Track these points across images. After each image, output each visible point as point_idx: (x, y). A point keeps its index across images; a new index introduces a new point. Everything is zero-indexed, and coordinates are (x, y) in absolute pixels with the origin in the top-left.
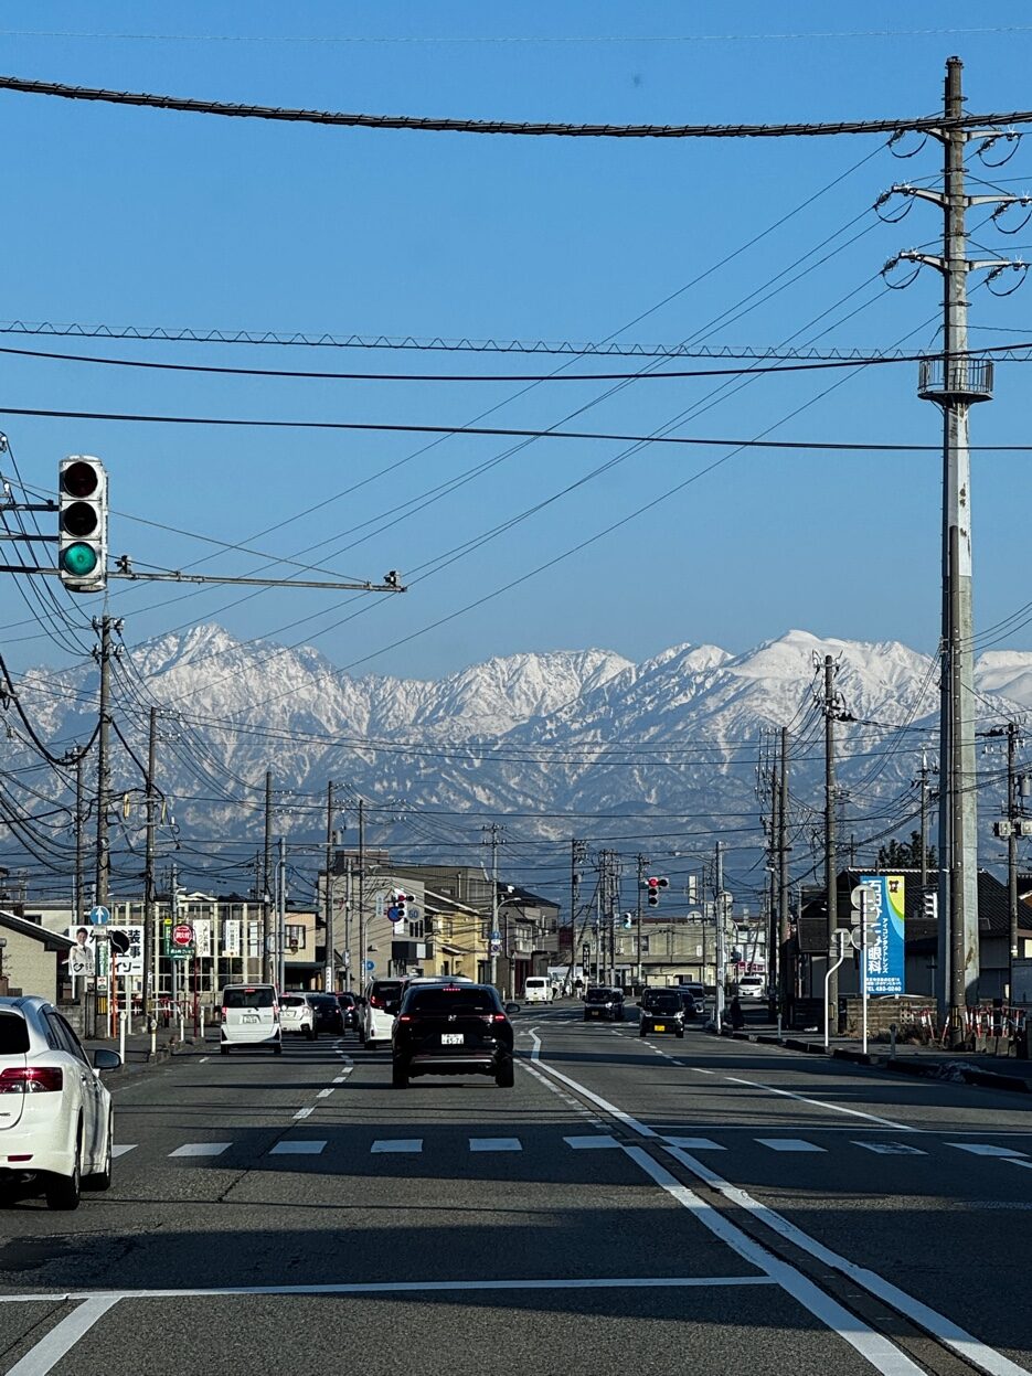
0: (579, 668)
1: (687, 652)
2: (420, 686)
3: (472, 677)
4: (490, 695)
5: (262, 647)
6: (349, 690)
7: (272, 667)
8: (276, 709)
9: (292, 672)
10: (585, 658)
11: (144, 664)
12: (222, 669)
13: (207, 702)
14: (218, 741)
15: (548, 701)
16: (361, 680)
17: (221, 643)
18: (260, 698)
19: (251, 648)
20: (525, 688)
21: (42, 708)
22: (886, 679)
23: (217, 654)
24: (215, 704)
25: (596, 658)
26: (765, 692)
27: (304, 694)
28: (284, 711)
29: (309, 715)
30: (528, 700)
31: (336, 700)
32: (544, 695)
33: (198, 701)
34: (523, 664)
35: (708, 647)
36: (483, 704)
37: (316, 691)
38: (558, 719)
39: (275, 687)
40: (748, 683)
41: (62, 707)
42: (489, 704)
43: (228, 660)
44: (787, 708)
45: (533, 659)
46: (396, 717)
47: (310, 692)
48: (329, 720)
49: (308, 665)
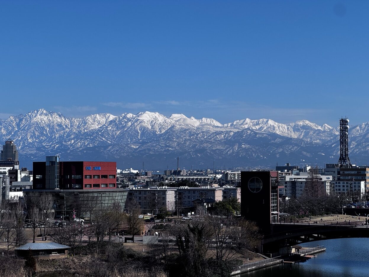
0: (105, 117)
1: (127, 114)
2: (79, 119)
3: (88, 118)
4: (91, 121)
5: (52, 112)
6: (67, 120)
7: (54, 116)
8: (55, 123)
9: (57, 117)
10: (106, 115)
11: (31, 115)
12: (45, 116)
13: (43, 122)
14: (46, 129)
15: (101, 122)
16: (68, 118)
17: (45, 112)
18: (52, 121)
19: (50, 113)
20: (97, 120)
21: (13, 123)
22: (162, 119)
23: (44, 114)
24: (45, 122)
25: (108, 115)
26: (145, 122)
27: (59, 121)
28: (56, 123)
29: (61, 124)
30: (97, 122)
31: (64, 122)
32: (100, 121)
33: (42, 122)
34: (96, 116)
35: (130, 114)
36: (90, 123)
37: (61, 120)
38: (105, 126)
39: (54, 119)
40: (142, 120)
41: (17, 122)
42: (91, 123)
43: (46, 115)
44: (148, 125)
45: (98, 115)
46: (75, 125)
47: (60, 120)
48: (64, 125)
49: (60, 116)
